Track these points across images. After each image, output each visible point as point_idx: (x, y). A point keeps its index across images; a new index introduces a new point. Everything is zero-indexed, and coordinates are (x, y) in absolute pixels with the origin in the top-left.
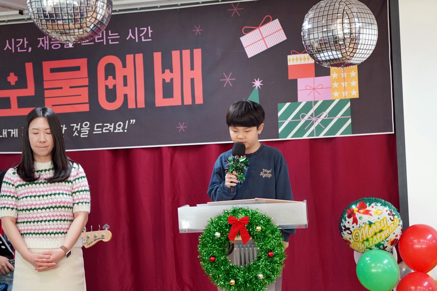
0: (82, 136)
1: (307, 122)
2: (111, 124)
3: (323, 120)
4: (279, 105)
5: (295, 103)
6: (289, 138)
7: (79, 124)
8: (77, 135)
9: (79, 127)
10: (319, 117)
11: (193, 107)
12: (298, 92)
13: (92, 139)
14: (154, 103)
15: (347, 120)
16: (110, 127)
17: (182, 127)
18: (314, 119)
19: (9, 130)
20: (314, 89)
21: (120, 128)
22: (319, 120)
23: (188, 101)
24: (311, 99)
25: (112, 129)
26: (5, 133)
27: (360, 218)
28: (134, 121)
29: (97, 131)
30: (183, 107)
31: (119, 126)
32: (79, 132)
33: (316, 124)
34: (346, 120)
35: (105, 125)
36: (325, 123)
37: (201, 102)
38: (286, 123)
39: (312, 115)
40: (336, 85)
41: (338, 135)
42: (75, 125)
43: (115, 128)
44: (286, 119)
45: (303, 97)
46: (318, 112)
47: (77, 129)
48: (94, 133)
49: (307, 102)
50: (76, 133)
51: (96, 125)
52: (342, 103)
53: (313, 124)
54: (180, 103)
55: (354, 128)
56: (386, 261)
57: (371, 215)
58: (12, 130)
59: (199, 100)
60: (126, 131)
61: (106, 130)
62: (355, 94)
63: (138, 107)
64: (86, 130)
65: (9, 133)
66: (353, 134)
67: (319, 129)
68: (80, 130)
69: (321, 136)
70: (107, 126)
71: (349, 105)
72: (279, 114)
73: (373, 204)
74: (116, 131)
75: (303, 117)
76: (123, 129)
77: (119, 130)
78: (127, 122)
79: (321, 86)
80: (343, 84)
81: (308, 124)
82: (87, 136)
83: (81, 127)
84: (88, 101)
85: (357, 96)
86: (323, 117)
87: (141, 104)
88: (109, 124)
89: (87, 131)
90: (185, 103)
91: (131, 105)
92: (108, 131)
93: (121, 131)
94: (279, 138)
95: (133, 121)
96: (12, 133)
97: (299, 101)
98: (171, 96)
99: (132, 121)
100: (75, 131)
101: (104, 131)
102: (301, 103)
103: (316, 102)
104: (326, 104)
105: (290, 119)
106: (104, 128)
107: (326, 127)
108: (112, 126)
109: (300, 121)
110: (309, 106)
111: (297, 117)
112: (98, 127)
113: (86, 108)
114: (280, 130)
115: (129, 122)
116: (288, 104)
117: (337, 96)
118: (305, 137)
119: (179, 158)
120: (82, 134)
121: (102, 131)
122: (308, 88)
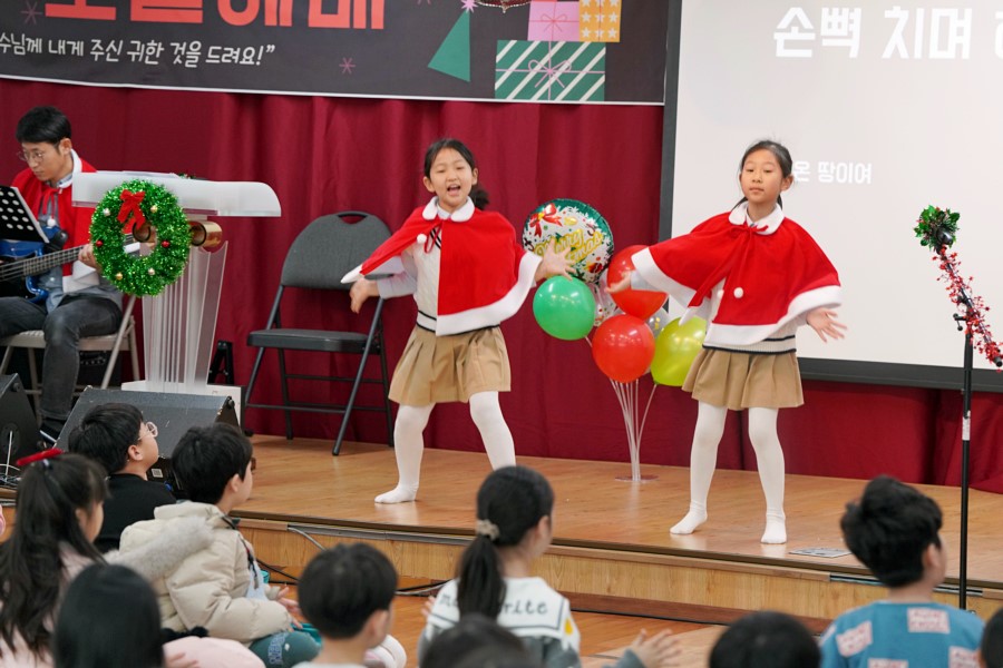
0: (187, 65)
1: (539, 75)
2: (235, 50)
3: (563, 74)
4: (500, 42)
5: (523, 42)
6: (509, 99)
7: (185, 44)
8: (180, 62)
9: (183, 49)
10: (557, 69)
11: (368, 33)
12: (531, 25)
13: (204, 73)
14: (306, 21)
15: (599, 76)
16: (234, 53)
17: (347, 66)
18: (549, 71)
19: (69, 43)
20: (554, 21)
21: (250, 57)
22: (558, 74)
23: (360, 23)
24: (547, 38)
25: (236, 58)
26: (62, 47)
27: (546, 228)
28: (273, 47)
29: (212, 59)
30: (351, 32)
31: (249, 53)
32: (184, 58)
33: (552, 80)
34: (597, 77)
35: (226, 49)
36: (566, 78)
37: (381, 26)
38: (508, 73)
39: (547, 65)
40: (586, 17)
41: (583, 101)
42: (178, 45)
43: (241, 58)
44: (508, 68)
45: (536, 34)
46: (557, 60)
47: (180, 52)
48: (208, 61)
49: (542, 42)
50: (178, 60)
51: (212, 48)
52: (594, 48)
53: (547, 79)
54: (347, 26)
55: (608, 91)
56: (575, 294)
57: (560, 224)
58: (74, 43)
59: (378, 23)
60: (258, 63)
61: (227, 58)
62: (614, 35)
63: (282, 24)
64: (194, 55)
65: (69, 48)
66: (606, 100)
67: (556, 89)
68: (186, 55)
69: (558, 100)
70: (229, 52)
71: (603, 52)
72: (499, 57)
73: (566, 209)
74: (244, 62)
75: (534, 65)
76: (255, 59)
77: (247, 60)
78: (262, 48)
79: (563, 18)
80: (597, 16)
81: (541, 78)
82: (195, 66)
83: (187, 49)
84: (200, 6)
85: (617, 40)
86: (563, 69)
87: (286, 21)
88: (232, 50)
89: (197, 58)
90: (356, 26)
91: (270, 21)
92: (229, 61)
93: (251, 62)
94: (493, 97)
95: (271, 48)
96: (74, 48)
97: (529, 39)
98: (335, 12)
99: (269, 47)
100: (176, 57)
101: (224, 60)
102: (532, 42)
103: (554, 44)
104: (570, 47)
105: (513, 67)
106: (225, 55)
107: (566, 86)
108: (238, 52)
109: (528, 73)
110: (543, 48)
111: (524, 65)
112: (214, 52)
113: (196, 17)
114: (498, 85)
115: (265, 49)
116: (513, 43)
117: (587, 36)
118: (535, 100)
119: (340, 117)
120: (187, 62)
121: (220, 59)
122: (545, 18)
